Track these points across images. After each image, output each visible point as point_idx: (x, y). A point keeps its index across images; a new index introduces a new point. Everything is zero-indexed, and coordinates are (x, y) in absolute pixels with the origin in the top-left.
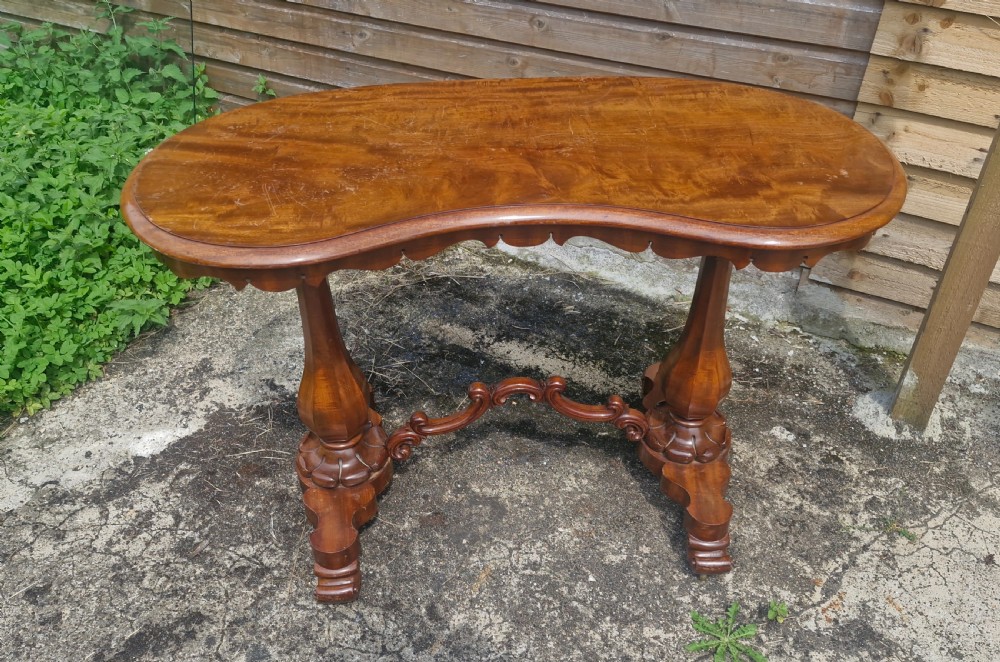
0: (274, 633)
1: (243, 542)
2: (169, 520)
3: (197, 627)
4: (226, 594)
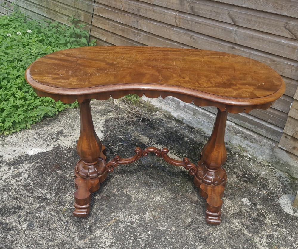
0: (39, 220)
1: (44, 189)
2: (27, 176)
3: (18, 211)
4: (31, 204)
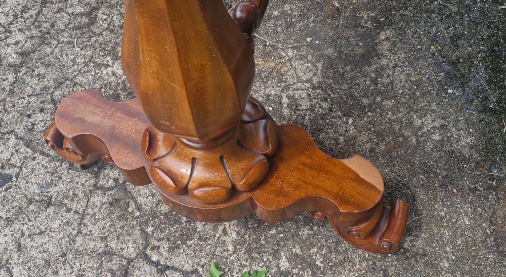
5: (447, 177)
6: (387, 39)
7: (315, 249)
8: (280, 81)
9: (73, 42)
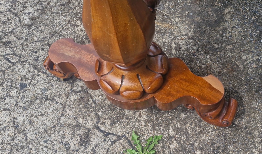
5: (259, 87)
6: (229, 12)
7: (188, 125)
8: (171, 35)
9: (60, 13)
